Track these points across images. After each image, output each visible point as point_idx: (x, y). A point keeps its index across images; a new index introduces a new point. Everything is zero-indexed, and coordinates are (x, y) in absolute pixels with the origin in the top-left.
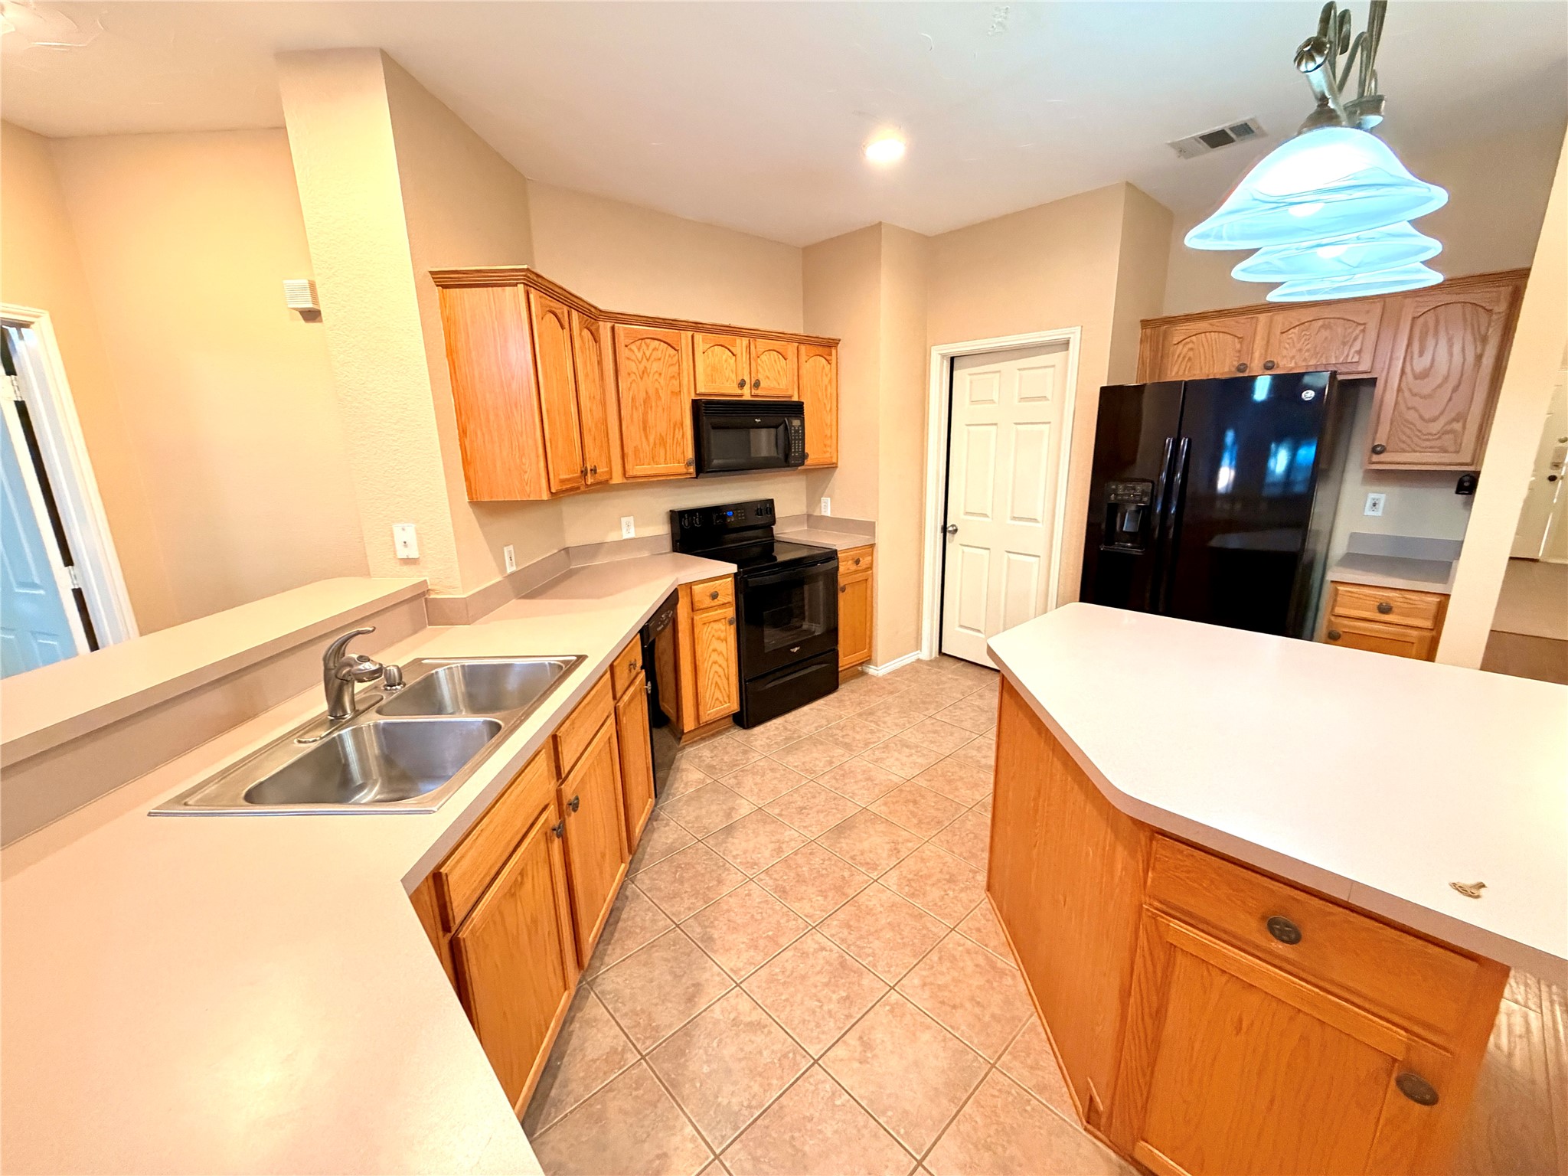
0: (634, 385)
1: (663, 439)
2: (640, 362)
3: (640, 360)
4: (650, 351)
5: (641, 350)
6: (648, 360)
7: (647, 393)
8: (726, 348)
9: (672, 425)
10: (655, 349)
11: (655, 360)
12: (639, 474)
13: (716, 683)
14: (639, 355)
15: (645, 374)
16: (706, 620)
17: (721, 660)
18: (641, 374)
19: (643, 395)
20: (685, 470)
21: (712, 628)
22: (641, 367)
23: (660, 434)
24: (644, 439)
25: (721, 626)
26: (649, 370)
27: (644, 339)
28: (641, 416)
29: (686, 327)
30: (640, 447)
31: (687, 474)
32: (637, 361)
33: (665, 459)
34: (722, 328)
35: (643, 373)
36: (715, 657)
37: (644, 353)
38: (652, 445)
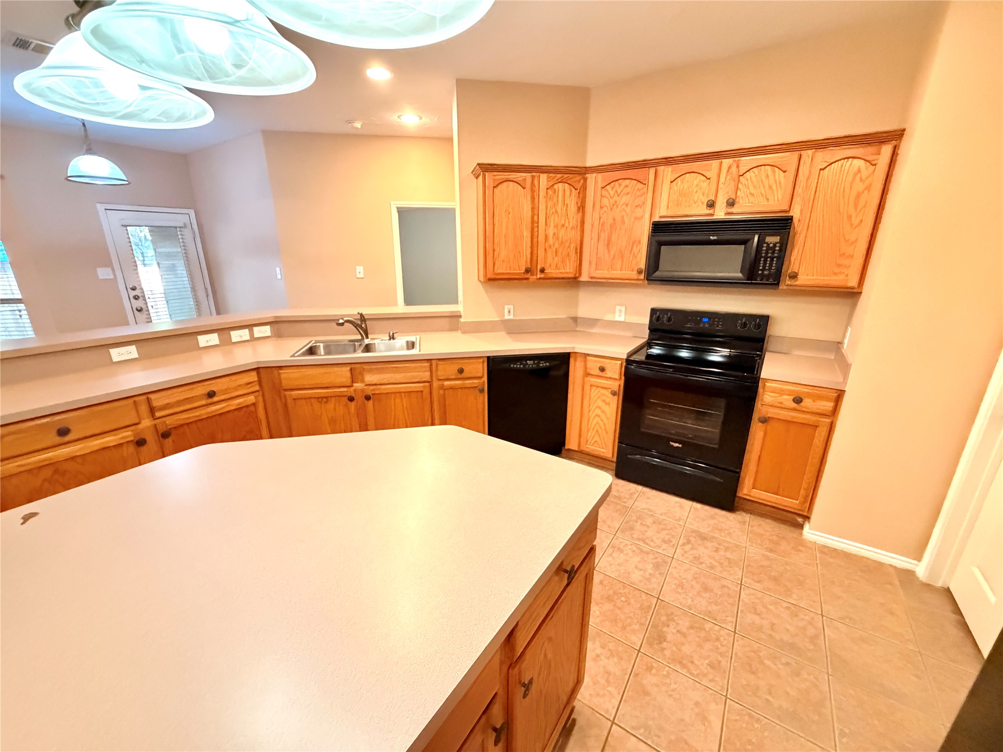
0: (605, 215)
1: (622, 252)
2: (612, 198)
3: (612, 196)
4: (622, 187)
5: (614, 189)
6: (618, 196)
7: (614, 220)
8: (699, 173)
9: (631, 242)
10: (626, 186)
11: (624, 194)
12: (598, 276)
13: (597, 431)
14: (612, 193)
15: (615, 207)
16: (594, 384)
17: (603, 417)
18: (611, 206)
19: (611, 221)
20: (636, 277)
21: (599, 391)
22: (612, 201)
23: (620, 249)
24: (606, 251)
25: (608, 393)
26: (618, 203)
27: (617, 180)
28: (607, 237)
29: (658, 163)
30: (602, 258)
31: (637, 280)
32: (609, 197)
33: (621, 268)
34: (697, 156)
35: (613, 205)
36: (598, 411)
37: (616, 191)
38: (612, 257)
